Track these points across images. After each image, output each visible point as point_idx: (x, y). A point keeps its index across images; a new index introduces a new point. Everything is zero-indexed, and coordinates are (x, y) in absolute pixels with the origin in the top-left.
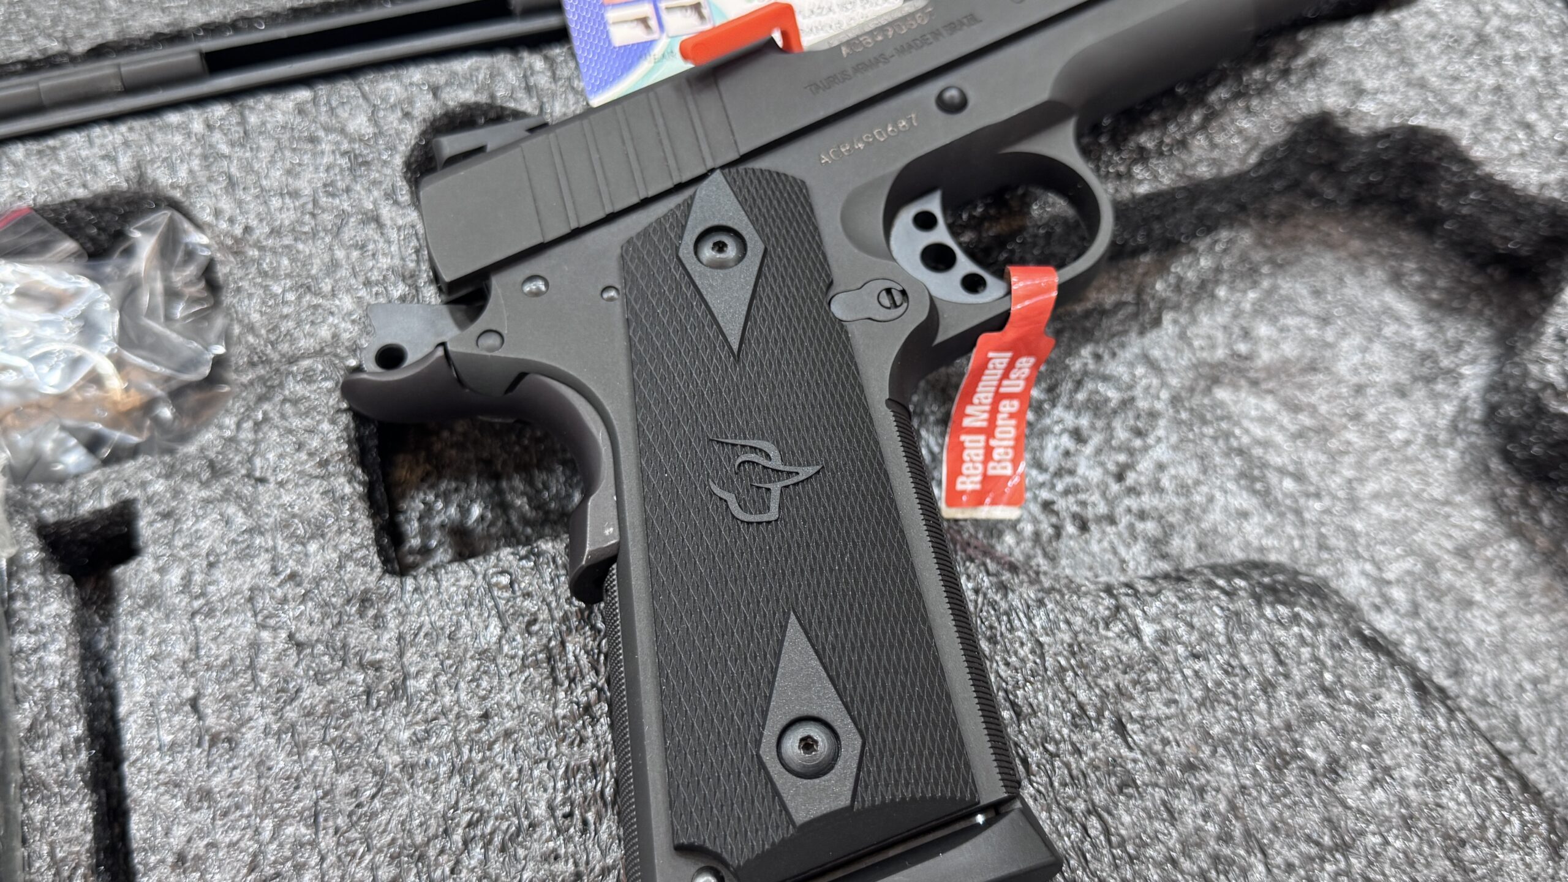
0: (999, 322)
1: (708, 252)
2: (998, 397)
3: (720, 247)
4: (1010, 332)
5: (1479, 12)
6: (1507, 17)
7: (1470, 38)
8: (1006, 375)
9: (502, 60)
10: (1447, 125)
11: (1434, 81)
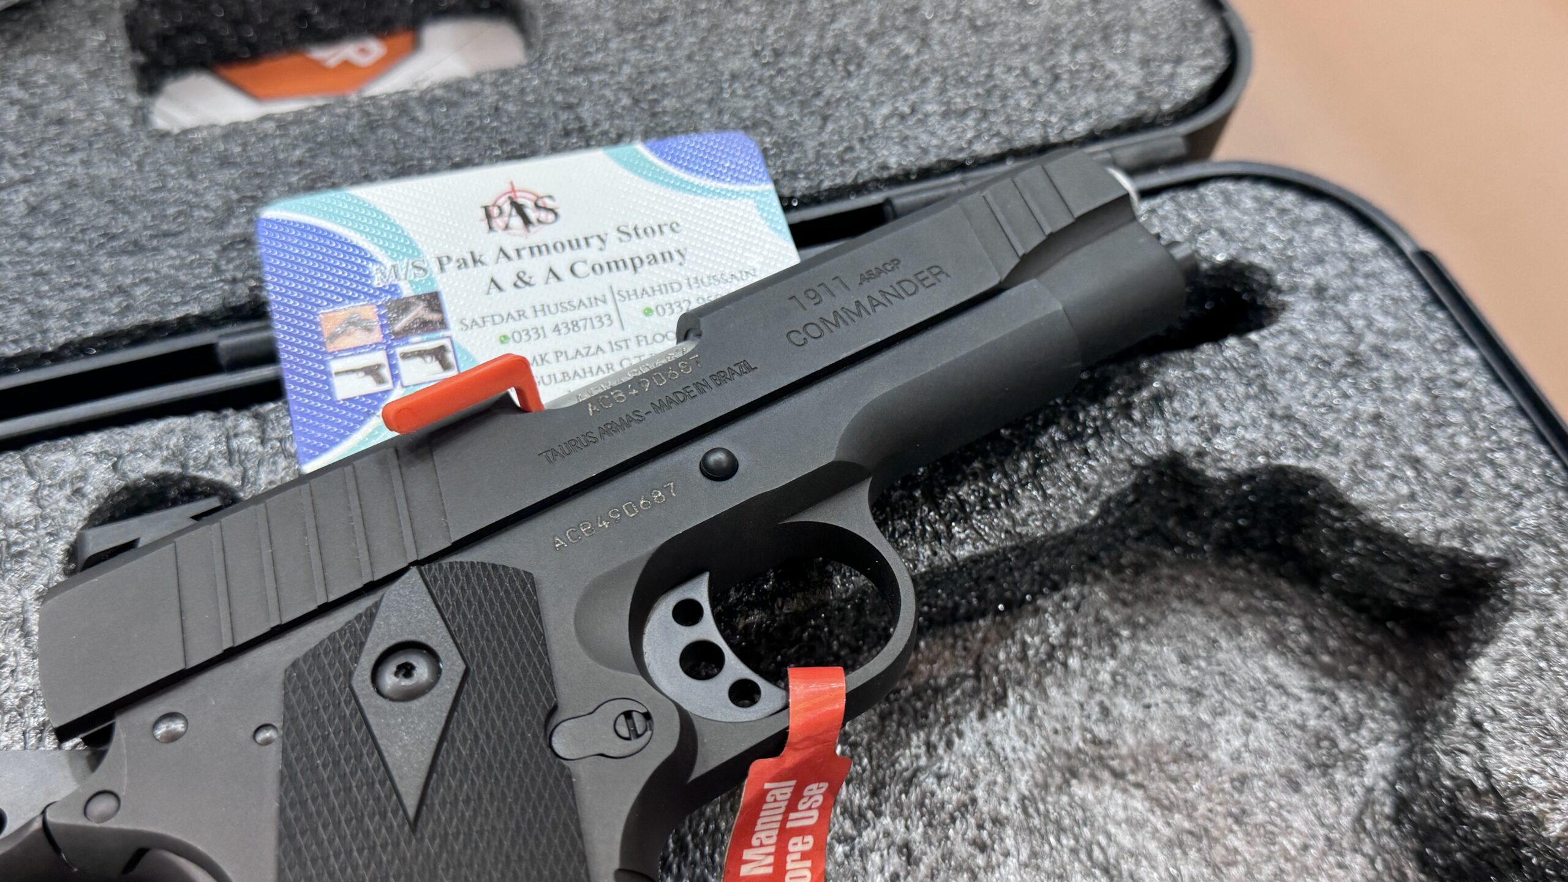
0: (775, 745)
1: (390, 680)
2: (785, 834)
3: (406, 670)
4: (789, 758)
5: (1351, 330)
6: (1382, 332)
7: (1341, 361)
8: (792, 806)
9: (203, 422)
10: (1320, 465)
11: (1301, 411)
